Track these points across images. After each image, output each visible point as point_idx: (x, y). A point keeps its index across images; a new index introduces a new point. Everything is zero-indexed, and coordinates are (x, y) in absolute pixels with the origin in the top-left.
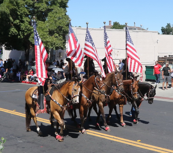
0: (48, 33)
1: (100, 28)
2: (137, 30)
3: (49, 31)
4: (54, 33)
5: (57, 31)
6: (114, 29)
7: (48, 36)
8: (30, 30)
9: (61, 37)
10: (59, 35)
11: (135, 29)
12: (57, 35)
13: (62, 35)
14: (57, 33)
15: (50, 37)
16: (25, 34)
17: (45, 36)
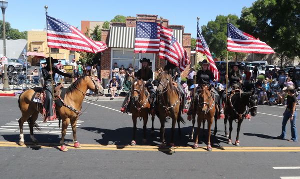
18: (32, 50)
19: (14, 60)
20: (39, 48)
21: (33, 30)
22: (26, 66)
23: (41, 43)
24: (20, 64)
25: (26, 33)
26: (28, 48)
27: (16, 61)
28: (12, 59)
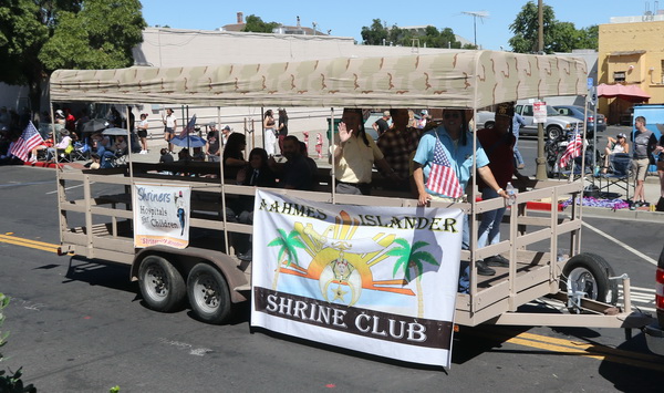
0: (87, 42)
1: (218, 29)
2: (305, 36)
3: (90, 37)
4: (103, 42)
5: (110, 37)
6: (250, 33)
7: (88, 50)
8: (40, 34)
9: (121, 53)
10: (116, 47)
11: (301, 33)
12: (112, 47)
13: (123, 47)
14: (111, 42)
15: (94, 51)
16: (28, 44)
17: (79, 50)
18: (611, 80)
19: (559, 110)
20: (630, 71)
21: (613, 20)
22: (594, 124)
23: (635, 57)
24: (578, 121)
25: (594, 31)
26: (600, 74)
27: (566, 112)
28: (556, 108)
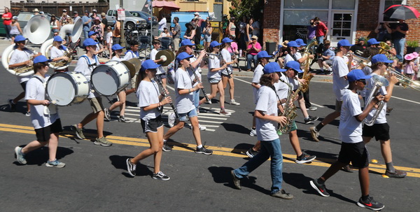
19: (133, 14)
22: (151, 22)
24: (143, 20)
28: (131, 12)
